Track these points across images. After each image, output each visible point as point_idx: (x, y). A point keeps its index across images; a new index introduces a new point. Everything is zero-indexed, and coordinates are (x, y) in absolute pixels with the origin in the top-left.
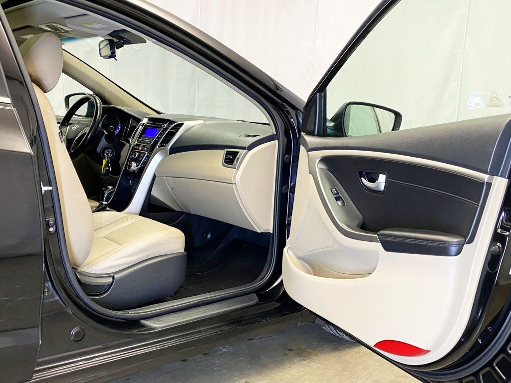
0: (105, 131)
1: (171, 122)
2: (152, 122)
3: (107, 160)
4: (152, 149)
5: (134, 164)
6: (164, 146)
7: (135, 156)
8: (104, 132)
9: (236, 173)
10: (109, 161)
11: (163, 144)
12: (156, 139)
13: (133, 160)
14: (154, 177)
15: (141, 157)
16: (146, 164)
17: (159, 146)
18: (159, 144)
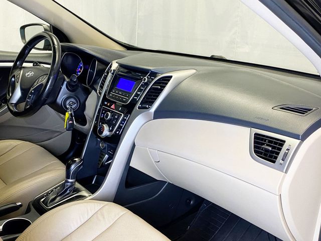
0: (66, 77)
1: (154, 74)
2: (126, 71)
3: (70, 113)
4: (129, 109)
5: (106, 127)
6: (147, 108)
7: (107, 117)
8: (64, 78)
9: (284, 177)
10: (73, 115)
11: (144, 106)
12: (135, 96)
13: (103, 121)
14: (134, 146)
15: (115, 118)
16: (122, 130)
17: (139, 108)
18: (138, 105)
